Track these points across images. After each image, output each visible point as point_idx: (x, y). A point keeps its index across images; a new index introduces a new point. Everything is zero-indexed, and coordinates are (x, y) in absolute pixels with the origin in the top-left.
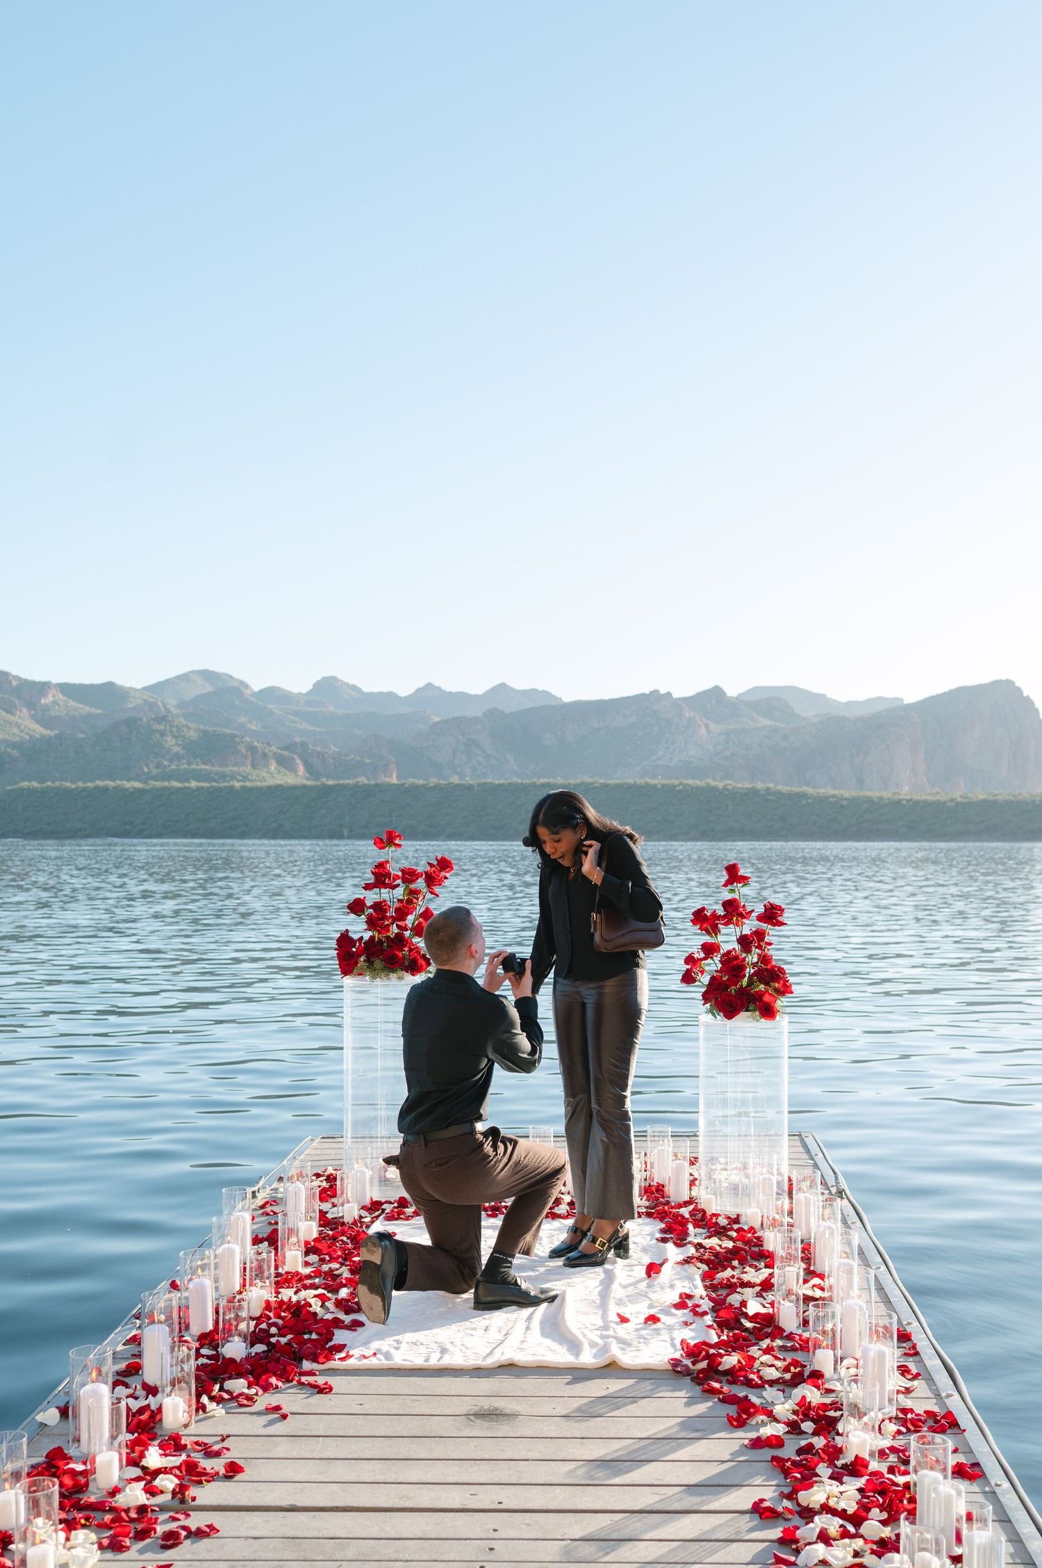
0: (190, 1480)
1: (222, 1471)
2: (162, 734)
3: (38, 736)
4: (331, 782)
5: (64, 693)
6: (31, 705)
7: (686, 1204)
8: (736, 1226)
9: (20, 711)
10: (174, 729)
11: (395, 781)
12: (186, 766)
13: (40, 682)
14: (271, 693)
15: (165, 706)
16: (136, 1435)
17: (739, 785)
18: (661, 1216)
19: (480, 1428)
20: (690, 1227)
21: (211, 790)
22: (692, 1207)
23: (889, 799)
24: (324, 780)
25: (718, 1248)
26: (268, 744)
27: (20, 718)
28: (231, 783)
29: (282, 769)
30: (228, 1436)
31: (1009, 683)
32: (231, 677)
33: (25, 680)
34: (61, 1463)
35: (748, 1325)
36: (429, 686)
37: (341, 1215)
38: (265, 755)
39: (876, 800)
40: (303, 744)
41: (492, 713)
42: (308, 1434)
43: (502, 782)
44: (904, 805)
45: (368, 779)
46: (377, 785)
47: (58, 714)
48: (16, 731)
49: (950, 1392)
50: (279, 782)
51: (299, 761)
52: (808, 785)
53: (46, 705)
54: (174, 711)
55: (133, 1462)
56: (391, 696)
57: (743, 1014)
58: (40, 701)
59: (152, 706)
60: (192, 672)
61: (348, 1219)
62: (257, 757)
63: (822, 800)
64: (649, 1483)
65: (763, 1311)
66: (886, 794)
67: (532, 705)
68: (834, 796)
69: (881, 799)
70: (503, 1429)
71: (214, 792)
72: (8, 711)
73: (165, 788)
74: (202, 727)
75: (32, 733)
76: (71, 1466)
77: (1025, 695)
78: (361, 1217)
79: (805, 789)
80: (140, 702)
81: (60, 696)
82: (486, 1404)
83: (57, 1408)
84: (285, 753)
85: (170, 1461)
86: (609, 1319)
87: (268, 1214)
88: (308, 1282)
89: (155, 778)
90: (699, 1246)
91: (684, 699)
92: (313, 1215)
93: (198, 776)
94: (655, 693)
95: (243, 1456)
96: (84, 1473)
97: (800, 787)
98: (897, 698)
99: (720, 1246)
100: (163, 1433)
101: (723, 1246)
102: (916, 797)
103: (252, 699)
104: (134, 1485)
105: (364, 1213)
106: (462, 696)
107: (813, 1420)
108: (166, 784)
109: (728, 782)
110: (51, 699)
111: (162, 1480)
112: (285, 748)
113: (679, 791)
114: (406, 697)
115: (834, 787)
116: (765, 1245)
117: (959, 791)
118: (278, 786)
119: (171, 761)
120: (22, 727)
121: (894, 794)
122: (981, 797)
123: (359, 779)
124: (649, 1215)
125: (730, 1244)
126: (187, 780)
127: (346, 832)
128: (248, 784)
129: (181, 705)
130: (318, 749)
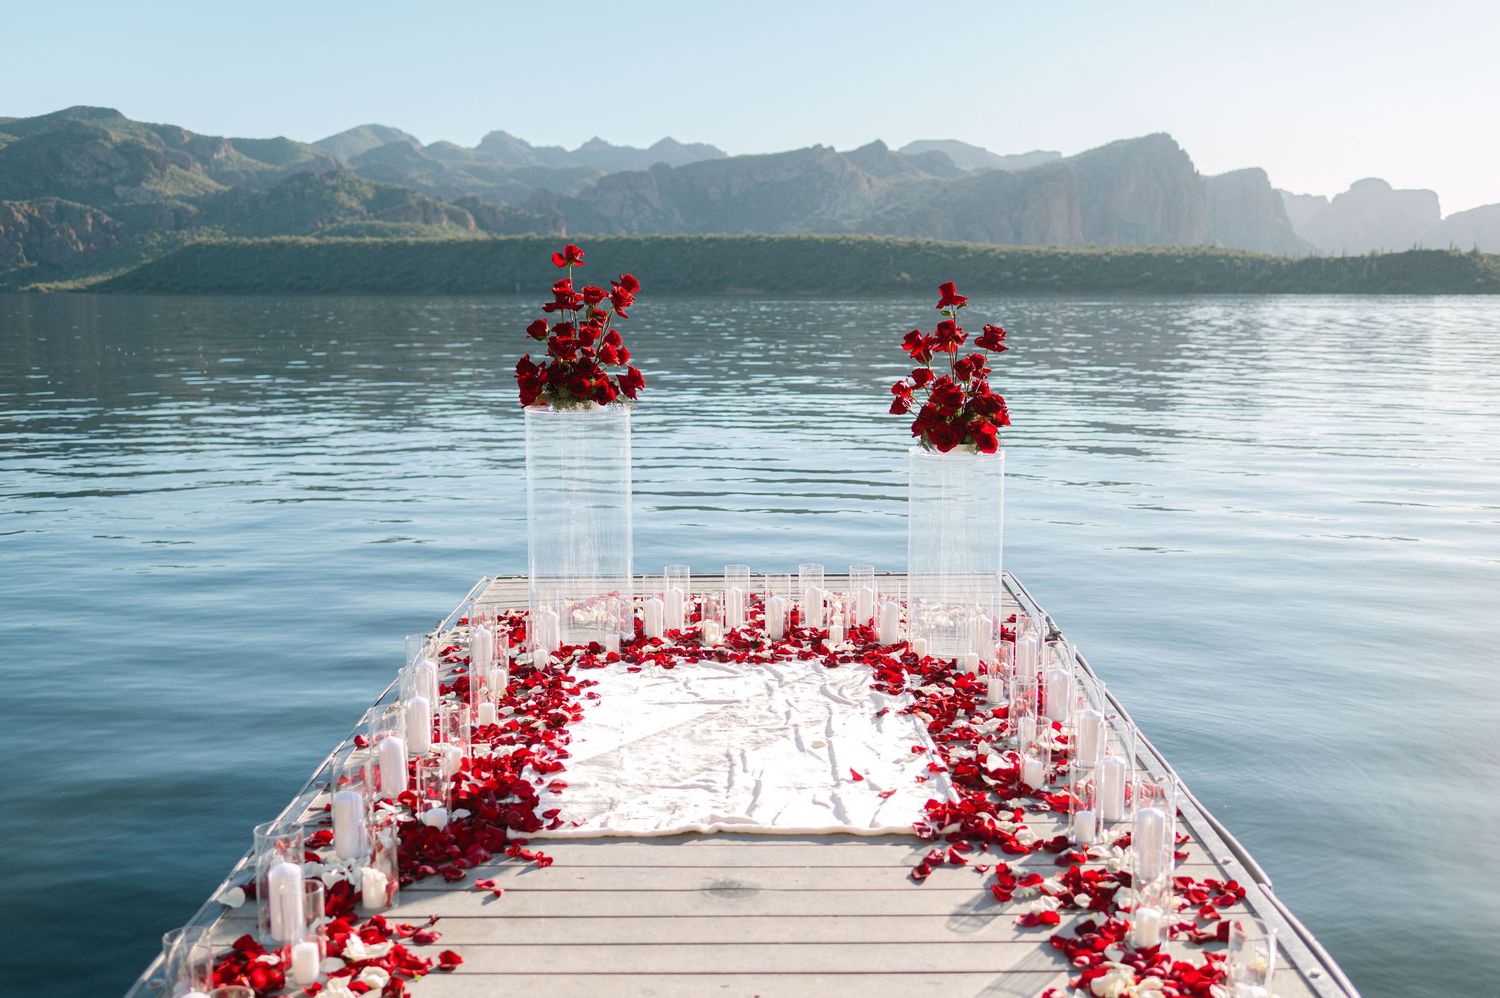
0: (402, 973)
1: (436, 962)
2: (335, 189)
3: (213, 192)
4: (502, 237)
5: (236, 149)
6: (205, 160)
7: (896, 647)
8: (953, 672)
9: (194, 166)
10: (347, 185)
11: (564, 235)
12: (360, 222)
13: (212, 138)
14: (439, 148)
15: (336, 161)
16: (334, 918)
17: (900, 239)
18: (872, 660)
19: (718, 905)
20: (904, 672)
21: (385, 245)
22: (903, 651)
23: (1046, 253)
24: (495, 235)
25: (939, 695)
26: (440, 199)
27: (194, 173)
28: (404, 238)
29: (453, 224)
30: (438, 918)
31: (1165, 137)
32: (400, 132)
33: (198, 135)
34: (249, 954)
35: (992, 782)
36: (596, 140)
37: (530, 661)
38: (436, 210)
39: (1034, 254)
40: (474, 199)
41: (659, 169)
42: (527, 915)
43: (669, 236)
44: (1060, 259)
45: (538, 234)
46: (547, 240)
47: (231, 169)
48: (191, 186)
49: (1227, 858)
50: (451, 237)
51: (470, 216)
52: (967, 239)
53: (220, 160)
54: (347, 166)
55: (335, 951)
56: (559, 151)
57: (959, 447)
58: (212, 156)
59: (323, 161)
60: (362, 127)
61: (540, 666)
62: (429, 213)
63: (983, 255)
64: (919, 970)
65: (1005, 766)
66: (1043, 248)
67: (697, 160)
68: (993, 250)
69: (1038, 252)
70: (744, 906)
71: (390, 249)
72: (181, 167)
73: (340, 244)
74: (374, 182)
75: (206, 188)
76: (262, 958)
77: (1181, 148)
78: (552, 665)
79: (963, 243)
80: (312, 157)
81: (233, 151)
82: (721, 876)
83: (242, 886)
84: (456, 208)
85: (375, 951)
86: (840, 777)
87: (451, 661)
88: (504, 736)
89: (331, 234)
90: (918, 694)
91: (848, 154)
92: (501, 661)
93: (372, 231)
94: (818, 147)
95: (457, 942)
96: (279, 965)
97: (960, 241)
98: (1055, 152)
99: (941, 693)
100: (364, 915)
101: (945, 694)
102: (1072, 251)
103: (423, 154)
104: (337, 980)
105: (555, 660)
106: (628, 151)
107: (1086, 892)
108: (340, 239)
109: (889, 236)
110: (224, 154)
111: (369, 974)
112: (455, 203)
113: (842, 246)
114: (574, 152)
115: (992, 242)
116: (989, 693)
117: (1116, 245)
118: (450, 241)
119: (345, 216)
120: (197, 183)
121: (1051, 247)
122: (1135, 251)
123: (530, 234)
124: (858, 659)
125: (951, 692)
126: (361, 236)
127: (518, 287)
128: (421, 239)
129: (353, 160)
130: (489, 203)
